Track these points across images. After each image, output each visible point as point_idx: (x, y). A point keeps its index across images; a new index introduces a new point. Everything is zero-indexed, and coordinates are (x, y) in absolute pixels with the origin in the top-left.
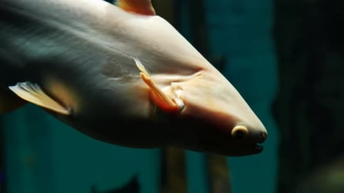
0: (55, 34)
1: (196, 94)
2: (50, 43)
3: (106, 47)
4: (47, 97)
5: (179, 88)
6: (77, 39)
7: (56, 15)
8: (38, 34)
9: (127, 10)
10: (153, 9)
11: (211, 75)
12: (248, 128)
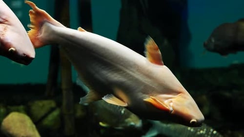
0: (122, 72)
1: (178, 105)
2: (119, 76)
3: (143, 81)
4: (118, 99)
5: (171, 102)
6: (131, 76)
7: (122, 63)
8: (113, 71)
9: (152, 62)
10: (163, 63)
11: (185, 96)
12: (197, 120)
